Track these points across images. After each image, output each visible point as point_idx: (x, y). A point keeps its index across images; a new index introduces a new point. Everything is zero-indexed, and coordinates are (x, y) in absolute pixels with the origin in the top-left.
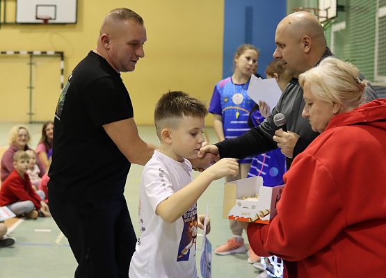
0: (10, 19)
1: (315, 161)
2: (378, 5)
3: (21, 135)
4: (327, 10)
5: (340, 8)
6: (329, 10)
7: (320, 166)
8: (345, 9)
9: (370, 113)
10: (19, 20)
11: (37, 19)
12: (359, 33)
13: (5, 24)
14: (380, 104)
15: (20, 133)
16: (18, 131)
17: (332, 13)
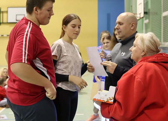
0: (5, 21)
1: (135, 76)
2: (162, 10)
3: (4, 72)
4: (140, 14)
5: (145, 13)
6: (141, 14)
7: (137, 79)
8: (148, 13)
9: (159, 58)
10: (9, 21)
11: (17, 20)
12: (154, 24)
13: (3, 23)
14: (162, 55)
15: (4, 71)
16: (3, 70)
17: (142, 15)
